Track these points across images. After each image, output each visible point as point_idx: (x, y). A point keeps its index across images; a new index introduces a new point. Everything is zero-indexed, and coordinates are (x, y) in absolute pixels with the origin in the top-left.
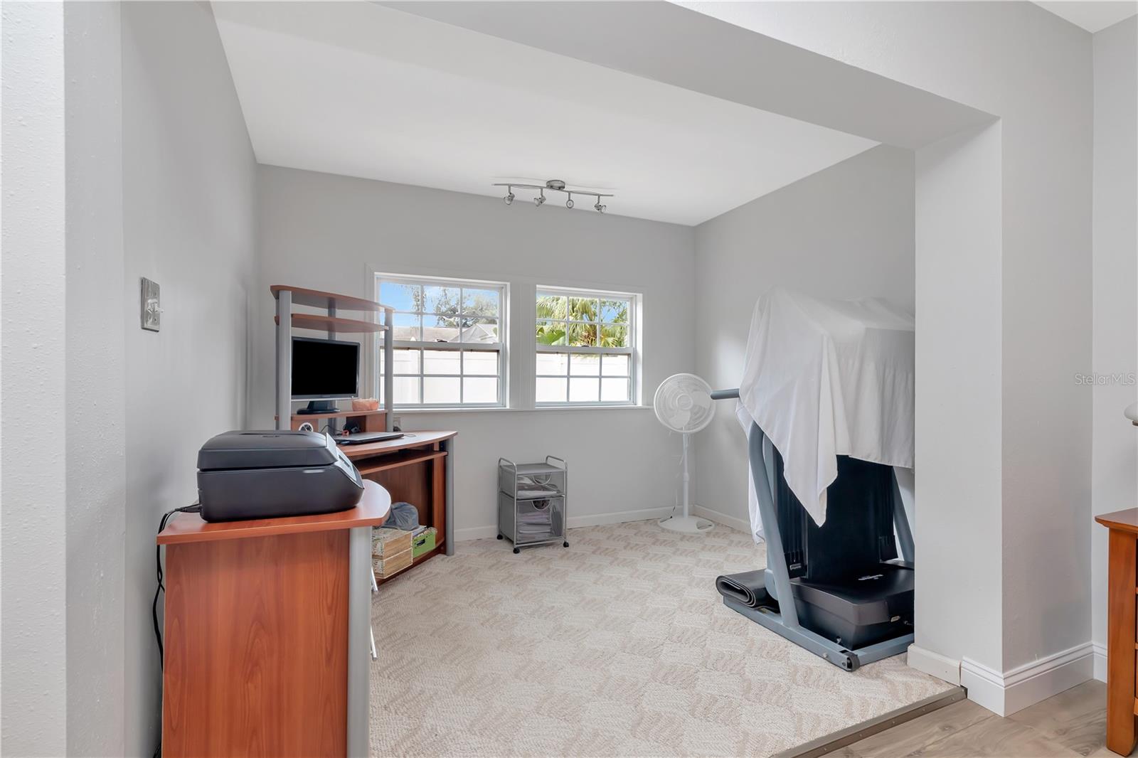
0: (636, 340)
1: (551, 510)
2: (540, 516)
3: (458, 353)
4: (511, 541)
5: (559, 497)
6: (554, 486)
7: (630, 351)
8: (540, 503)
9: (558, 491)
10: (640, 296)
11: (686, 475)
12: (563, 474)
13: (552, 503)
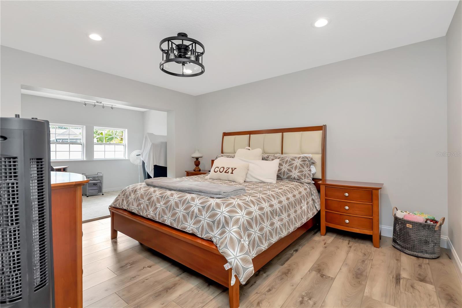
0: (125, 141)
1: (98, 186)
2: (95, 188)
3: (68, 145)
4: (86, 195)
5: (101, 183)
6: (99, 180)
7: (124, 144)
8: (95, 184)
9: (101, 181)
10: (127, 130)
11: (139, 176)
12: (102, 177)
13: (98, 184)
